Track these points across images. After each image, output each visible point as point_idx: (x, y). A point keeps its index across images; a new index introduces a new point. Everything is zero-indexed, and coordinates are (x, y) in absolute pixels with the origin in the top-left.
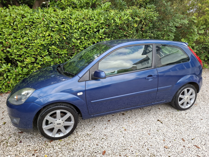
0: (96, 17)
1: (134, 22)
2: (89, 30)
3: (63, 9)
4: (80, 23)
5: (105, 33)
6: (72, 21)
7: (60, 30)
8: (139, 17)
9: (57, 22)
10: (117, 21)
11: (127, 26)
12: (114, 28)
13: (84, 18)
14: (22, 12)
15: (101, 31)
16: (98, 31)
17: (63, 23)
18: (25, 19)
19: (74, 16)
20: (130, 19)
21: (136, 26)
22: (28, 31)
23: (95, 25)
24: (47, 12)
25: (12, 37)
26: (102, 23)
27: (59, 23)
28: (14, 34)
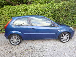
0: (48, 6)
1: (64, 7)
2: (45, 11)
3: (37, 4)
4: (42, 9)
5: (51, 12)
6: (39, 8)
7: (35, 12)
8: (66, 5)
9: (34, 9)
10: (57, 7)
11: (61, 9)
12: (55, 10)
13: (43, 7)
14: (24, 6)
15: (50, 11)
16: (49, 11)
17: (36, 9)
18: (24, 9)
19: (40, 7)
20: (62, 6)
21: (64, 9)
22: (25, 13)
23: (48, 9)
24: (31, 6)
25: (20, 14)
26: (50, 9)
27: (35, 9)
28: (21, 14)
